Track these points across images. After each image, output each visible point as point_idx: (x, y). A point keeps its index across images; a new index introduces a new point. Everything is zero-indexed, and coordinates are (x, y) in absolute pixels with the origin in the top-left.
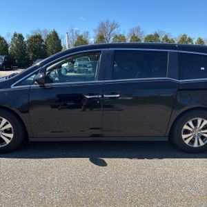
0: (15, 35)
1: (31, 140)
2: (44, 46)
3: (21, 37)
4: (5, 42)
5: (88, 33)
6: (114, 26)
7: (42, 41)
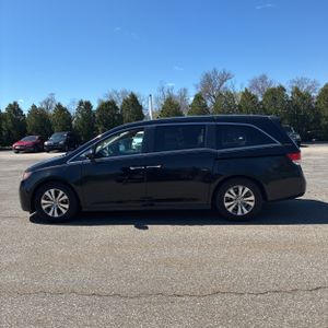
0: (81, 103)
1: (84, 210)
2: (118, 115)
3: (88, 105)
4: (69, 113)
5: (185, 90)
6: (225, 77)
7: (116, 108)
